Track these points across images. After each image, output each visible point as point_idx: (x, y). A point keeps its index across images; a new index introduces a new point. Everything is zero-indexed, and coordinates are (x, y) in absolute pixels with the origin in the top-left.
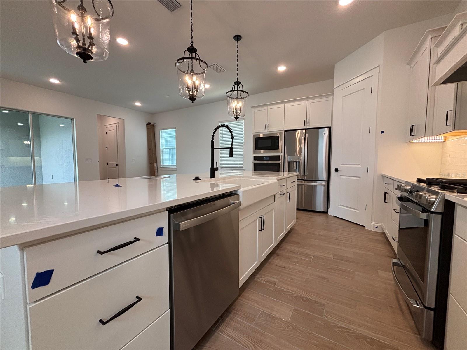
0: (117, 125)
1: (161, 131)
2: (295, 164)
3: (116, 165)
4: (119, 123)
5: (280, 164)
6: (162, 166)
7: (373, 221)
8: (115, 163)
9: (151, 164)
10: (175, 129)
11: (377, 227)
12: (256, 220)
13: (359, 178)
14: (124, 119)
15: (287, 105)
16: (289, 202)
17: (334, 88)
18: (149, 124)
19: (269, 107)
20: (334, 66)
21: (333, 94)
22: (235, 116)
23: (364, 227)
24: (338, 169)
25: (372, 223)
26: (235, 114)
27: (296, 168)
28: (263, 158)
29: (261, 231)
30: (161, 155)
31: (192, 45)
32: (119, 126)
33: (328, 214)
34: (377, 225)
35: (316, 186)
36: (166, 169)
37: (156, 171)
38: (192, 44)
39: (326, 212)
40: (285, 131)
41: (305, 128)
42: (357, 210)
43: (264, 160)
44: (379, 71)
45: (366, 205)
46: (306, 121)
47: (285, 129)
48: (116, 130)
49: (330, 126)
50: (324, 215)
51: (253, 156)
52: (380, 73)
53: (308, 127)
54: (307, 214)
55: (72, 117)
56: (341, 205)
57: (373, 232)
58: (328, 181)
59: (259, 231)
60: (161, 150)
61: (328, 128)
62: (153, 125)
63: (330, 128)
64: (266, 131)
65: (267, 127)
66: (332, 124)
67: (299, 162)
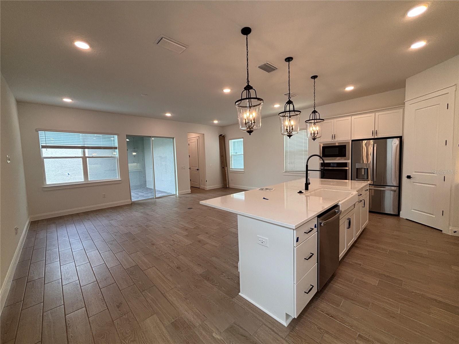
0: (198, 138)
1: (230, 141)
2: (363, 170)
3: (197, 170)
4: (199, 137)
5: (348, 170)
6: (231, 170)
7: (450, 226)
8: (197, 168)
9: (223, 168)
10: (243, 139)
11: (456, 232)
12: (345, 221)
13: (435, 186)
14: (204, 134)
15: (353, 117)
16: (364, 207)
17: (404, 101)
18: (221, 135)
19: (335, 120)
20: (405, 80)
21: (405, 106)
22: (313, 138)
23: (442, 231)
24: (410, 176)
25: (450, 228)
26: (313, 136)
27: (365, 174)
28: (330, 164)
29: (349, 228)
30: (230, 161)
31: (289, 100)
32: (199, 139)
33: (400, 216)
34: (455, 230)
35: (385, 190)
36: (235, 172)
37: (227, 173)
38: (289, 98)
39: (398, 215)
40: (352, 141)
41: (373, 137)
42: (433, 215)
43: (331, 166)
44: (455, 90)
45: (443, 211)
46: (374, 131)
47: (352, 139)
48: (197, 142)
49: (401, 135)
50: (396, 217)
51: (320, 163)
52: (456, 91)
53: (376, 137)
54: (377, 216)
55: (173, 137)
56: (414, 210)
57: (452, 236)
58: (400, 186)
59: (347, 228)
60: (230, 156)
61: (399, 139)
62: (224, 136)
63: (401, 138)
64: (333, 140)
65: (334, 137)
66: (403, 133)
67: (368, 169)
